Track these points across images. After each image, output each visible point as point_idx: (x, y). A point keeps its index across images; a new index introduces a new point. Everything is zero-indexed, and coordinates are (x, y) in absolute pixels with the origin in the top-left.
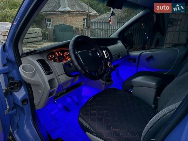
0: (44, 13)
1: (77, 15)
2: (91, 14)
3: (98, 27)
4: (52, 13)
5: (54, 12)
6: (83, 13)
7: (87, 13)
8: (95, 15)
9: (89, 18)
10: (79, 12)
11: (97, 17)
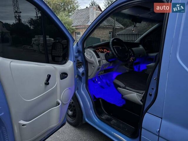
0: (75, 27)
1: (103, 29)
2: (117, 27)
3: (123, 38)
4: (82, 27)
5: (84, 27)
6: (109, 27)
7: (113, 27)
8: (121, 28)
9: (115, 31)
10: (106, 26)
11: (122, 30)
